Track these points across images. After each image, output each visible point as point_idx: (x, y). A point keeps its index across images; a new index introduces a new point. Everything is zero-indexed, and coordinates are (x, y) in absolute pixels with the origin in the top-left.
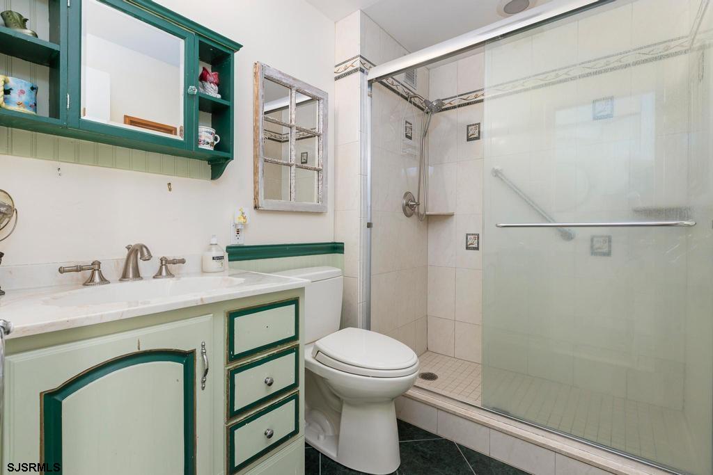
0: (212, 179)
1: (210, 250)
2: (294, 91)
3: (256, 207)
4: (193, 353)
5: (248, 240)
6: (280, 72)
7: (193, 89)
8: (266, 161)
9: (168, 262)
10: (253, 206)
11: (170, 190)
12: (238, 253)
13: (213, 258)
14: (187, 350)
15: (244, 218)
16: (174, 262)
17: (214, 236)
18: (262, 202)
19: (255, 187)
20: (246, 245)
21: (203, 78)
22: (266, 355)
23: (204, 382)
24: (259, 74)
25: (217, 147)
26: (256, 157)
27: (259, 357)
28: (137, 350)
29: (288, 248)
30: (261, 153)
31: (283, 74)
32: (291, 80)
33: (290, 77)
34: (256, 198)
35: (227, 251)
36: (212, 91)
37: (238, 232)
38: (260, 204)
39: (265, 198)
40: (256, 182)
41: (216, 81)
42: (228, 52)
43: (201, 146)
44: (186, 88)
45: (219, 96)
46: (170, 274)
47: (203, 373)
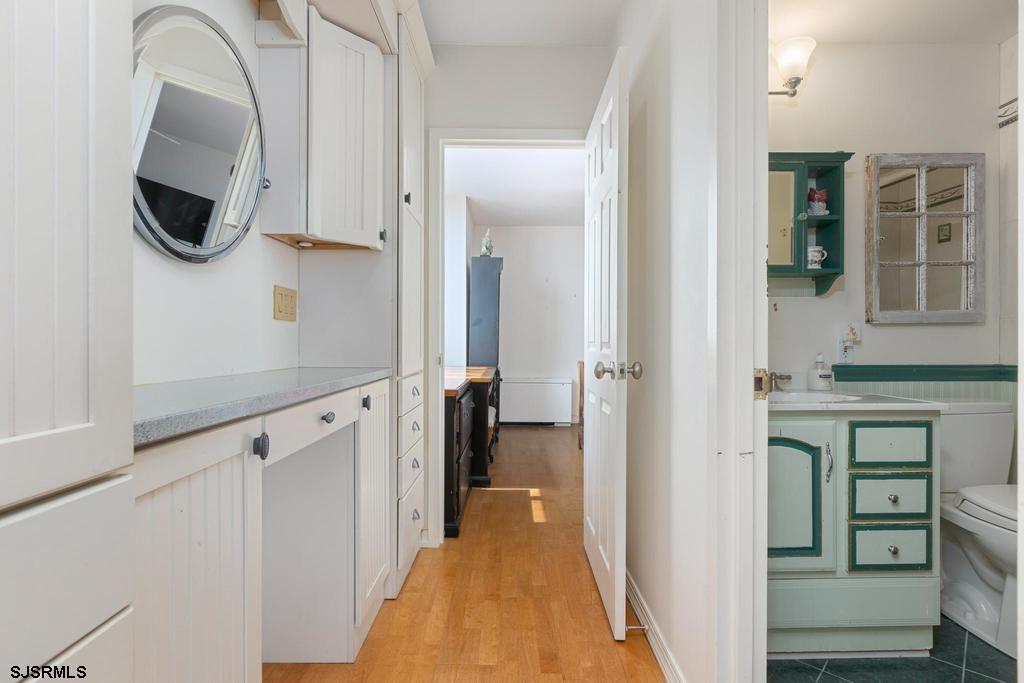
0: (817, 294)
1: (817, 368)
2: (924, 171)
3: (868, 321)
4: (819, 448)
5: (858, 358)
6: (902, 155)
7: (803, 216)
8: (881, 265)
9: (776, 377)
10: (864, 319)
11: (776, 310)
12: (845, 373)
13: (820, 376)
14: (814, 445)
15: (854, 334)
16: (781, 377)
17: (819, 354)
18: (876, 313)
19: (867, 298)
20: (855, 364)
21: (811, 198)
22: (889, 472)
23: (829, 476)
24: (872, 168)
25: (823, 263)
26: (868, 263)
27: (881, 472)
28: (778, 436)
29: (914, 370)
30: (876, 258)
31: (906, 156)
32: (919, 158)
33: (917, 155)
34: (868, 310)
35: (833, 370)
36: (820, 210)
37: (846, 349)
38: (874, 317)
39: (881, 309)
40: (868, 293)
41: (825, 198)
42: (837, 164)
43: (810, 267)
44: (796, 214)
45: (827, 212)
46: (778, 388)
47: (828, 469)
